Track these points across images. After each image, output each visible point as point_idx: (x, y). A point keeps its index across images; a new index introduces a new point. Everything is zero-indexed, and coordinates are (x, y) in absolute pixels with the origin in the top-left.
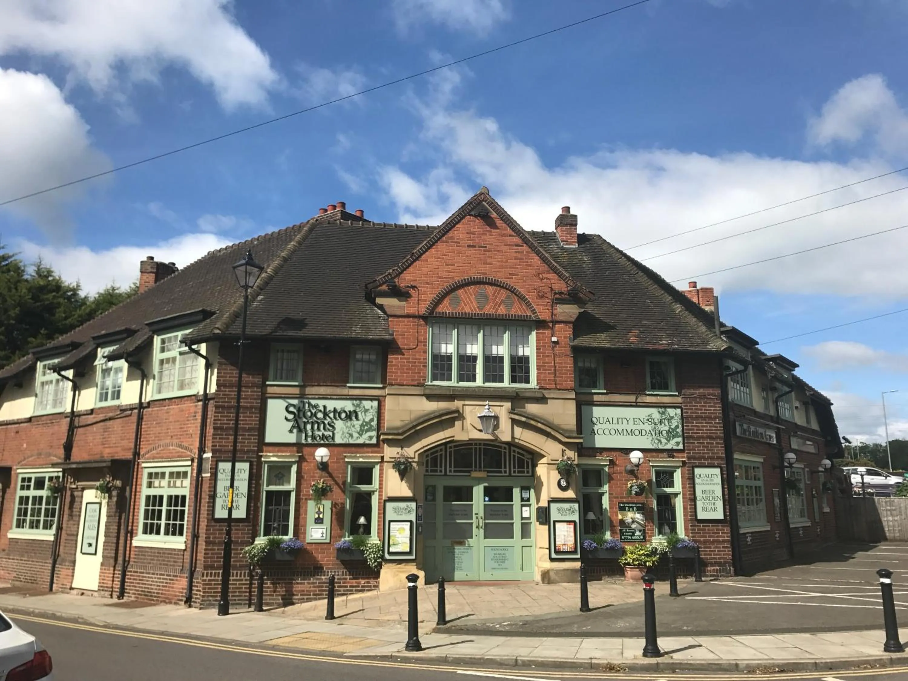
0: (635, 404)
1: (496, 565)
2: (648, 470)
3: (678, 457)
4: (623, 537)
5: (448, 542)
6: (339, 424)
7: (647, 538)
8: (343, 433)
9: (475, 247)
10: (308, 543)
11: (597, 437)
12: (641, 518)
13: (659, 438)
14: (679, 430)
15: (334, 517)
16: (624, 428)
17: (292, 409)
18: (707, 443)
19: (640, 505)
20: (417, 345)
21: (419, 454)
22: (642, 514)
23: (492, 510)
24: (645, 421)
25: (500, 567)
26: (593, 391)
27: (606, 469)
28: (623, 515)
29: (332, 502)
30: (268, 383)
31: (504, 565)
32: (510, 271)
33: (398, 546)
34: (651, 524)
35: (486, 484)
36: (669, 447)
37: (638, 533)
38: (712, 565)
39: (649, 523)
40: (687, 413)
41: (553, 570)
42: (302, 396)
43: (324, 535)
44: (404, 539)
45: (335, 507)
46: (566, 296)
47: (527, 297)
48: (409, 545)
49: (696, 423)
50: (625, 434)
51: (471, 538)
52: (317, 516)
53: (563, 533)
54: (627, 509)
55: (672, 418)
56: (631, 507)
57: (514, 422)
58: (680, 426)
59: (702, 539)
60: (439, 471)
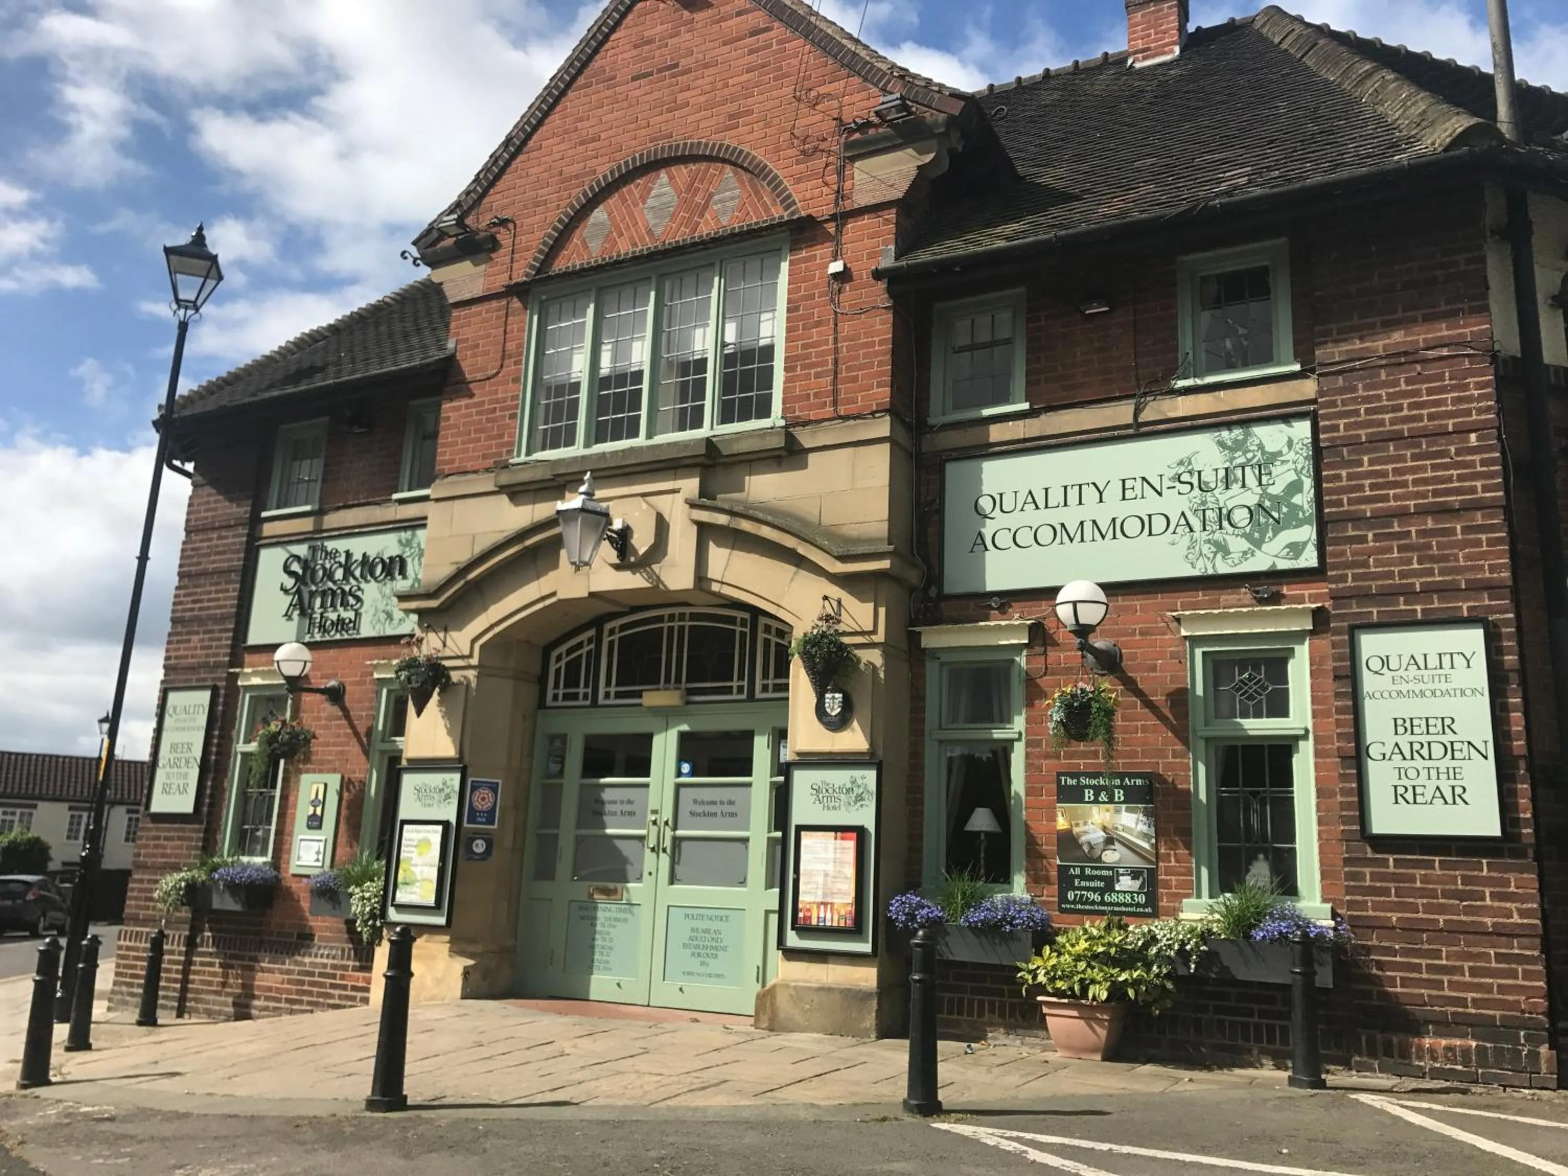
0: (1131, 431)
1: (694, 964)
2: (1173, 656)
3: (1300, 599)
4: (1071, 895)
5: (580, 890)
6: (371, 592)
7: (1163, 903)
8: (376, 610)
9: (651, 74)
10: (294, 875)
11: (992, 556)
12: (1142, 827)
13: (1218, 536)
14: (1305, 499)
15: (344, 812)
16: (1087, 516)
17: (296, 567)
18: (1421, 533)
19: (1139, 782)
20: (502, 366)
21: (482, 647)
22: (1146, 813)
23: (695, 802)
24: (1167, 483)
25: (703, 970)
26: (987, 412)
27: (1022, 660)
28: (1072, 817)
29: (343, 778)
30: (264, 514)
31: (714, 966)
32: (732, 107)
33: (415, 889)
34: (1182, 851)
35: (685, 728)
36: (1259, 563)
37: (1126, 883)
38: (1445, 1026)
39: (1174, 847)
40: (1335, 428)
41: (787, 986)
42: (314, 537)
43: (321, 857)
44: (426, 869)
45: (348, 790)
46: (881, 130)
47: (770, 165)
48: (434, 886)
49: (1371, 463)
50: (1088, 535)
51: (639, 879)
52: (311, 812)
53: (821, 867)
54: (1089, 794)
55: (1273, 458)
56: (1104, 788)
57: (705, 532)
58: (1308, 483)
59: (1394, 917)
60: (581, 696)
